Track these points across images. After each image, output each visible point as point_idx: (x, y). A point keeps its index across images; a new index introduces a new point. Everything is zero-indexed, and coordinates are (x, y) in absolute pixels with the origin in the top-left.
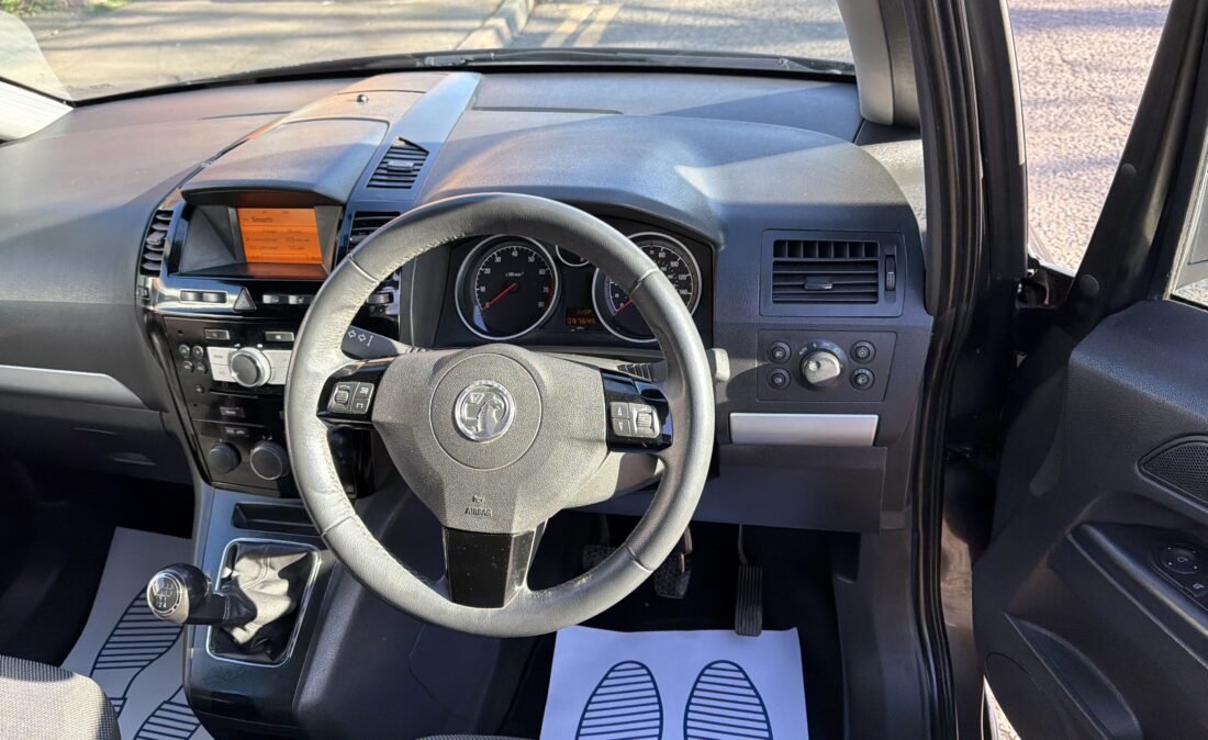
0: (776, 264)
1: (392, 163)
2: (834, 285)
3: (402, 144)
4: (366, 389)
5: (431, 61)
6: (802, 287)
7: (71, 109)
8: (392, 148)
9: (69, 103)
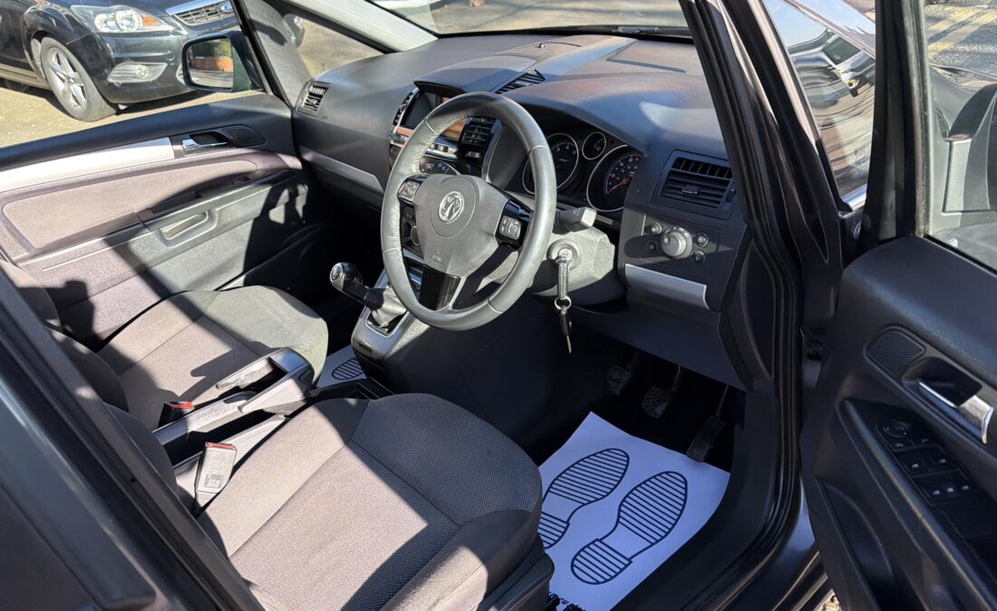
0: (671, 173)
1: (518, 82)
2: (699, 193)
3: (535, 73)
4: (415, 186)
5: (620, 30)
6: (680, 190)
7: (436, 39)
8: (527, 74)
9: (435, 34)
